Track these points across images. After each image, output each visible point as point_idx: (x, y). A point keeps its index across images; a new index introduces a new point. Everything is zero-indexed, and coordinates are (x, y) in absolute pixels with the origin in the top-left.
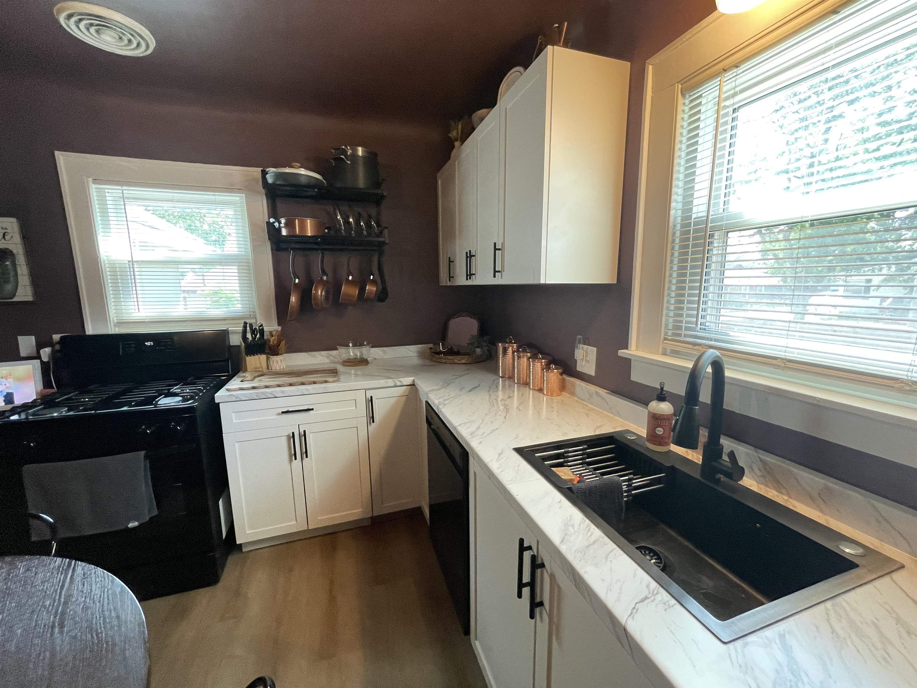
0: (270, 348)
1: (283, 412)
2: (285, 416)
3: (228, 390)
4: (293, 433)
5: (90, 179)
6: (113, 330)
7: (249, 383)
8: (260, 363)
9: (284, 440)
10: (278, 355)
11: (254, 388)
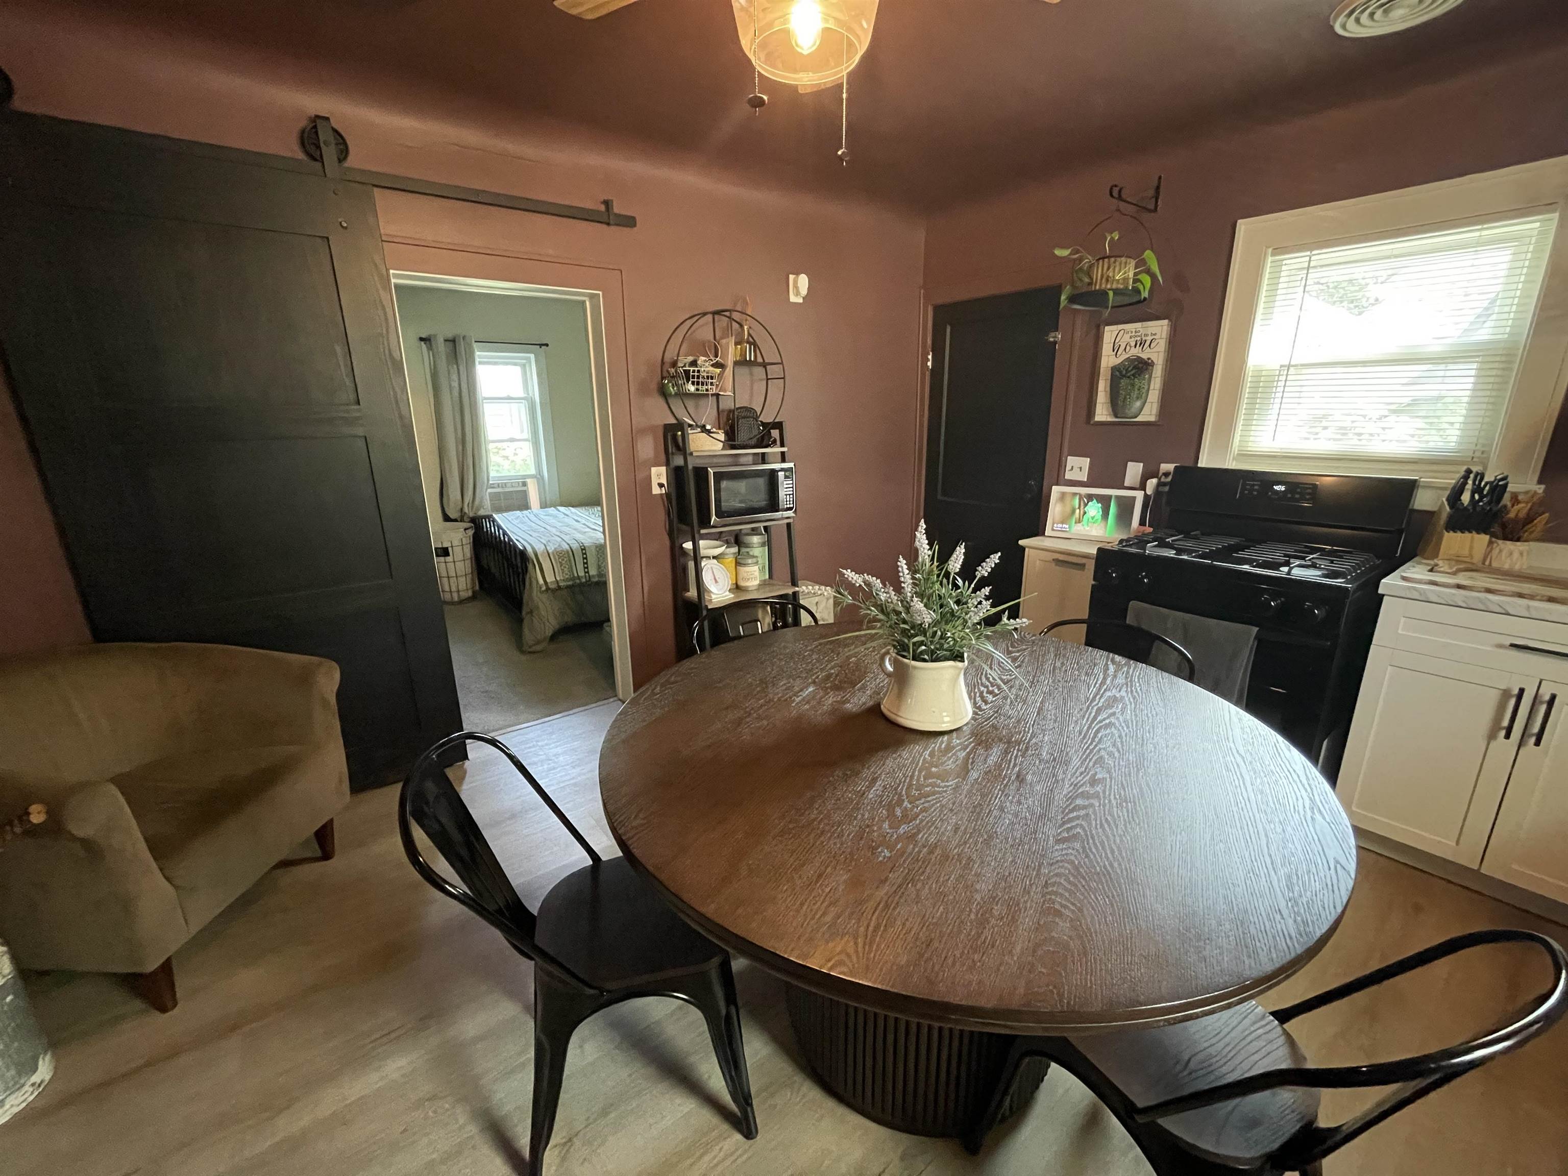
0: (1504, 526)
1: (1513, 645)
2: (1514, 653)
3: (1404, 579)
4: (1522, 691)
5: (1270, 250)
6: (1231, 464)
7: (1449, 578)
8: (1471, 548)
9: (1493, 697)
10: (1518, 540)
11: (1459, 587)
